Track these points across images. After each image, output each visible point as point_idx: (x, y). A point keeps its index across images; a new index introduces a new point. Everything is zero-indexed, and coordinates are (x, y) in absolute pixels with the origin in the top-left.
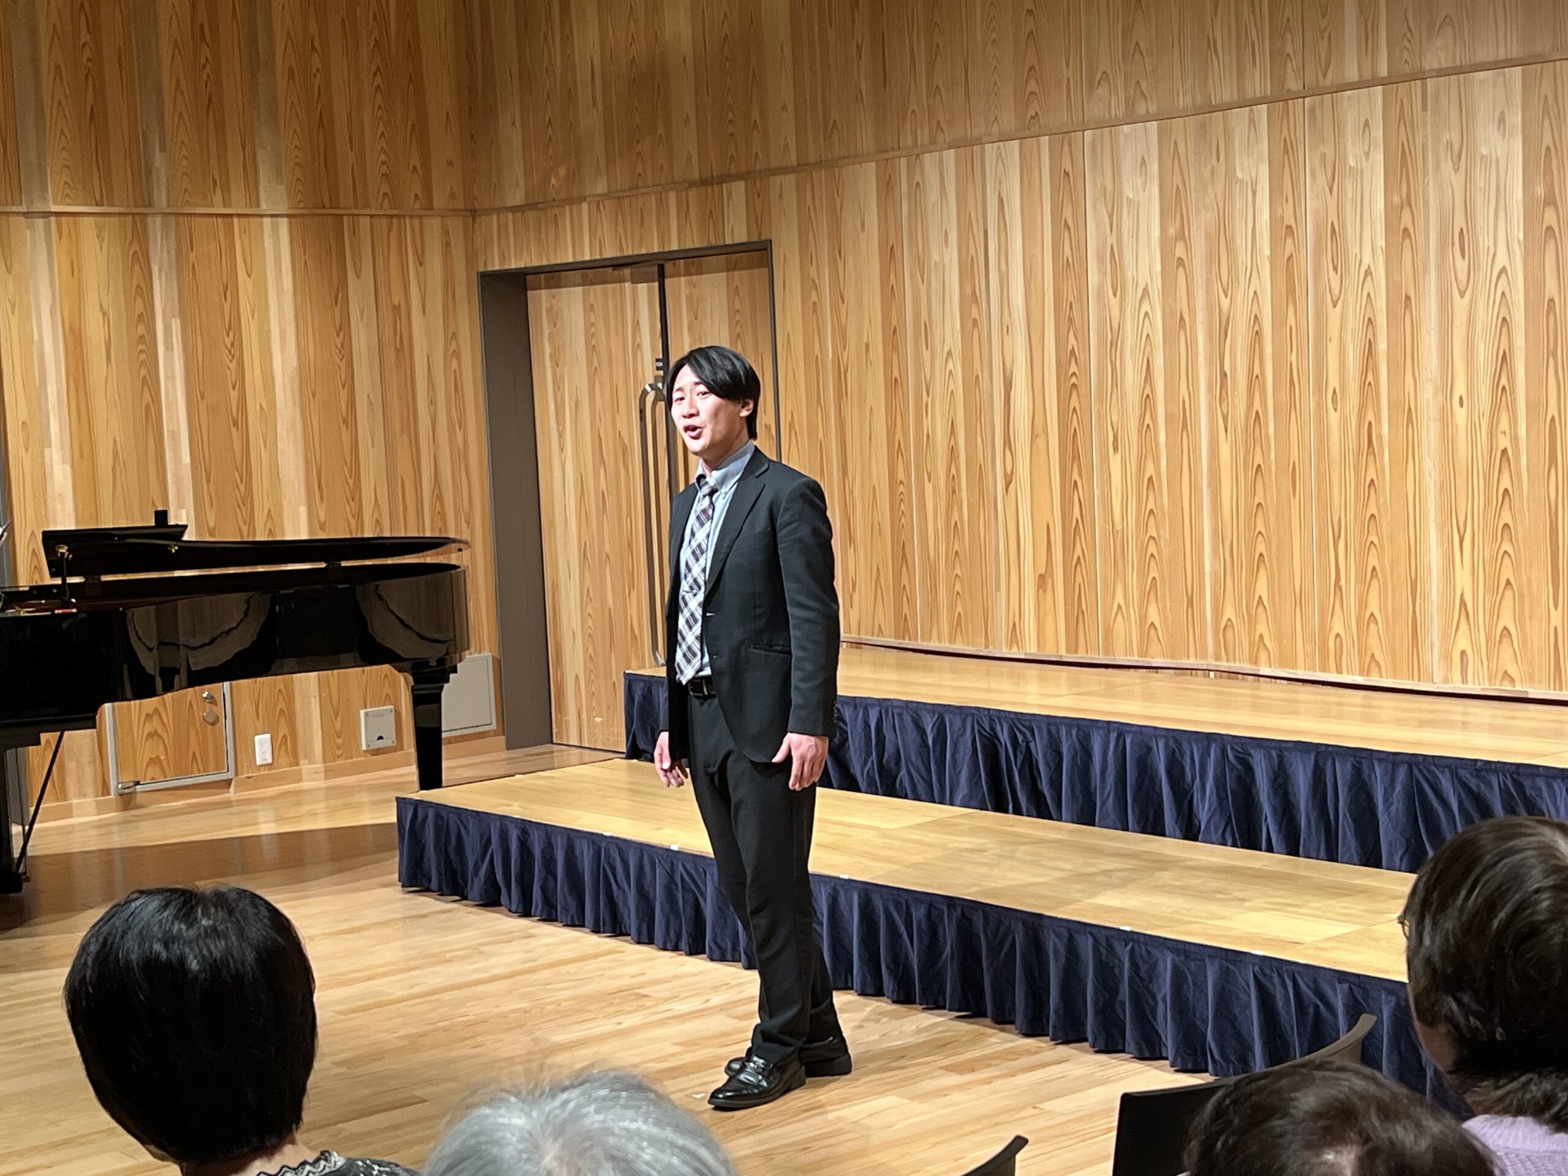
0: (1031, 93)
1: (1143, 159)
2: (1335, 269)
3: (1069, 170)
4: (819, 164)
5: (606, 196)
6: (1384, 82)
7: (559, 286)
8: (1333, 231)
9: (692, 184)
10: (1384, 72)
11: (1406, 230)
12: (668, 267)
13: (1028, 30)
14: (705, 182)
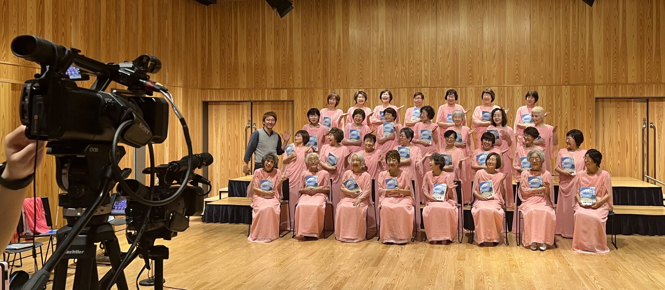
0: (360, 81)
4: (307, 88)
5: (247, 89)
7: (219, 104)
9: (272, 89)
12: (254, 103)
14: (276, 89)
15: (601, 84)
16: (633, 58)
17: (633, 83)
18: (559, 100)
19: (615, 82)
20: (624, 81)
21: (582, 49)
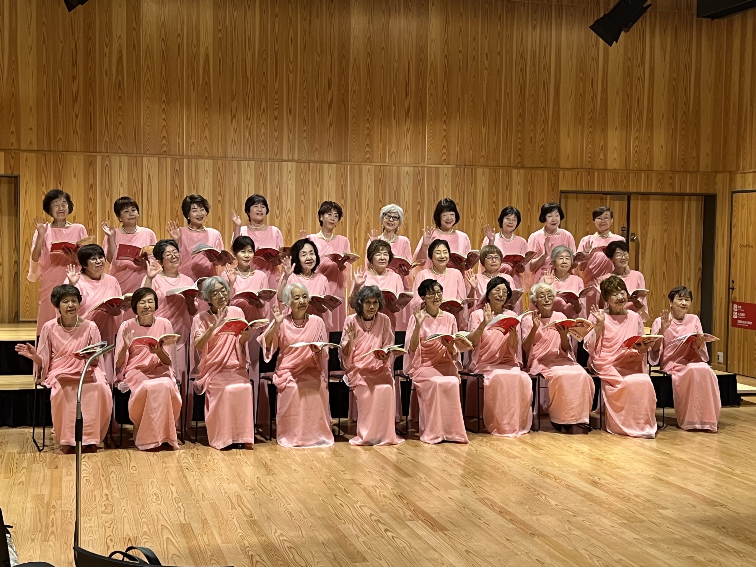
0: (164, 144)
1: (207, 170)
2: (278, 209)
3: (178, 170)
4: (49, 152)
6: (296, 162)
8: (277, 198)
10: (296, 158)
11: (302, 201)
13: (163, 125)
15: (571, 169)
16: (616, 128)
17: (615, 170)
18: (508, 193)
19: (589, 167)
20: (602, 167)
21: (543, 110)
